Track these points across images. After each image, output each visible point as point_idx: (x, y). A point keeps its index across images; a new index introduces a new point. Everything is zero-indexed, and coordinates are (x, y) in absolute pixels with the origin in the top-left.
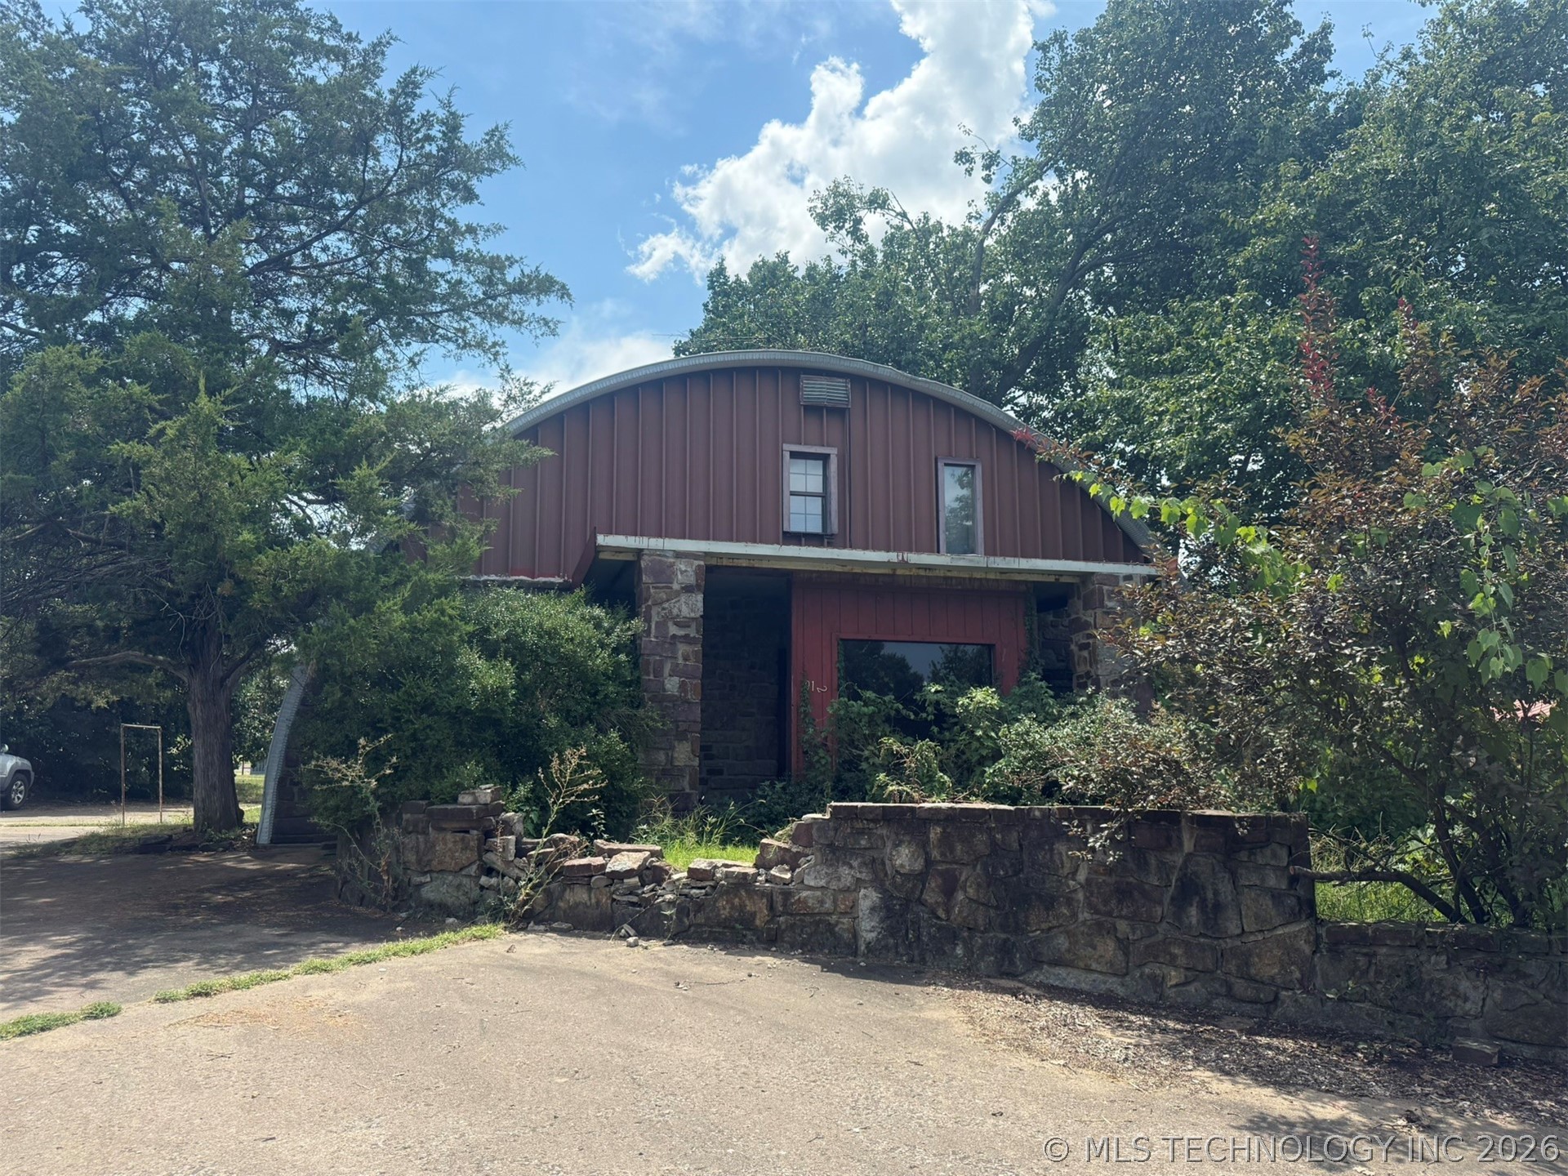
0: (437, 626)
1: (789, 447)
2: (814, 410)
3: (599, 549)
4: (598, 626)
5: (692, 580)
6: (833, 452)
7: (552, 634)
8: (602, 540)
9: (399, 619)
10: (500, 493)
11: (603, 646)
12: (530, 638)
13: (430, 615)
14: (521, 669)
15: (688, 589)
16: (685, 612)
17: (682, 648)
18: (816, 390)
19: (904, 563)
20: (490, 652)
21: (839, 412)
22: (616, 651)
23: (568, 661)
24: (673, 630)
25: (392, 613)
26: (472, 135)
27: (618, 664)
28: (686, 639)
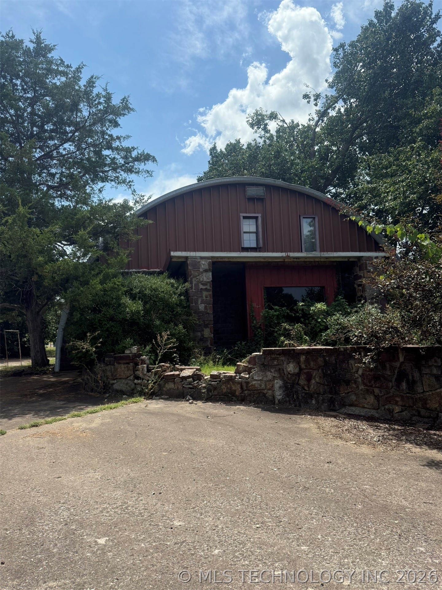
0: (113, 289)
1: (242, 215)
2: (251, 199)
3: (172, 257)
4: (173, 286)
5: (207, 267)
6: (259, 215)
7: (156, 290)
8: (172, 254)
9: (99, 287)
10: (134, 238)
11: (175, 294)
12: (147, 292)
13: (110, 285)
14: (145, 303)
15: (206, 271)
16: (205, 279)
17: (205, 293)
18: (252, 191)
19: (288, 257)
20: (133, 297)
21: (261, 200)
22: (180, 295)
23: (162, 300)
24: (201, 286)
25: (96, 284)
26: (116, 101)
27: (181, 300)
28: (206, 290)
